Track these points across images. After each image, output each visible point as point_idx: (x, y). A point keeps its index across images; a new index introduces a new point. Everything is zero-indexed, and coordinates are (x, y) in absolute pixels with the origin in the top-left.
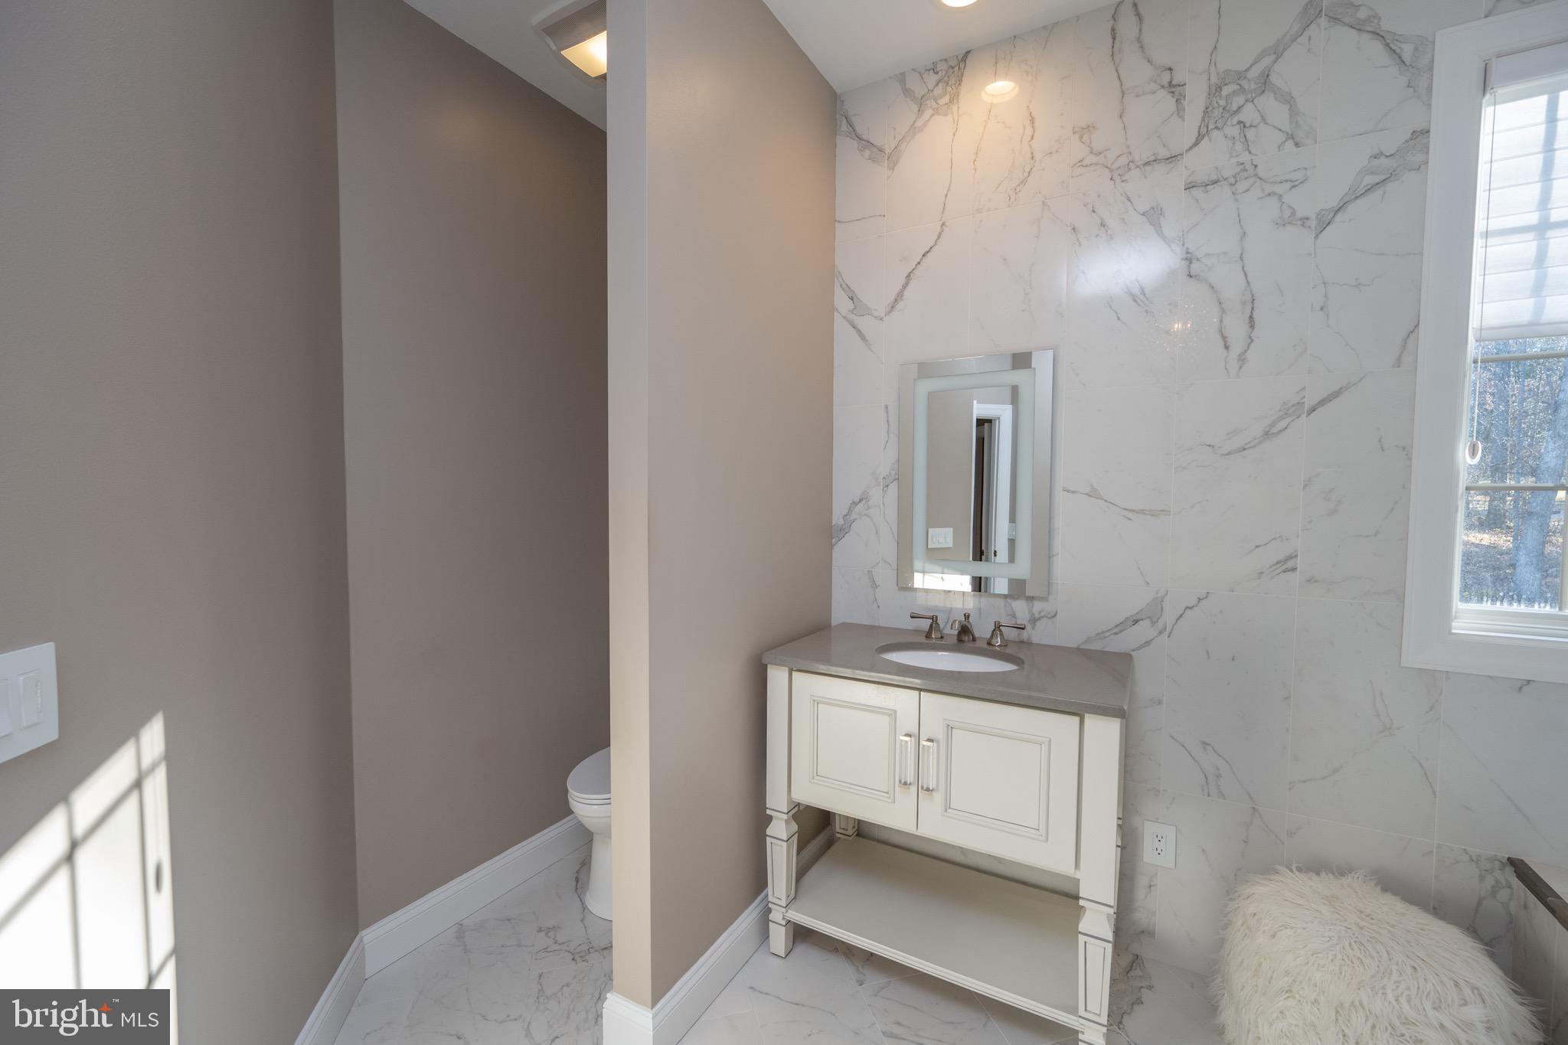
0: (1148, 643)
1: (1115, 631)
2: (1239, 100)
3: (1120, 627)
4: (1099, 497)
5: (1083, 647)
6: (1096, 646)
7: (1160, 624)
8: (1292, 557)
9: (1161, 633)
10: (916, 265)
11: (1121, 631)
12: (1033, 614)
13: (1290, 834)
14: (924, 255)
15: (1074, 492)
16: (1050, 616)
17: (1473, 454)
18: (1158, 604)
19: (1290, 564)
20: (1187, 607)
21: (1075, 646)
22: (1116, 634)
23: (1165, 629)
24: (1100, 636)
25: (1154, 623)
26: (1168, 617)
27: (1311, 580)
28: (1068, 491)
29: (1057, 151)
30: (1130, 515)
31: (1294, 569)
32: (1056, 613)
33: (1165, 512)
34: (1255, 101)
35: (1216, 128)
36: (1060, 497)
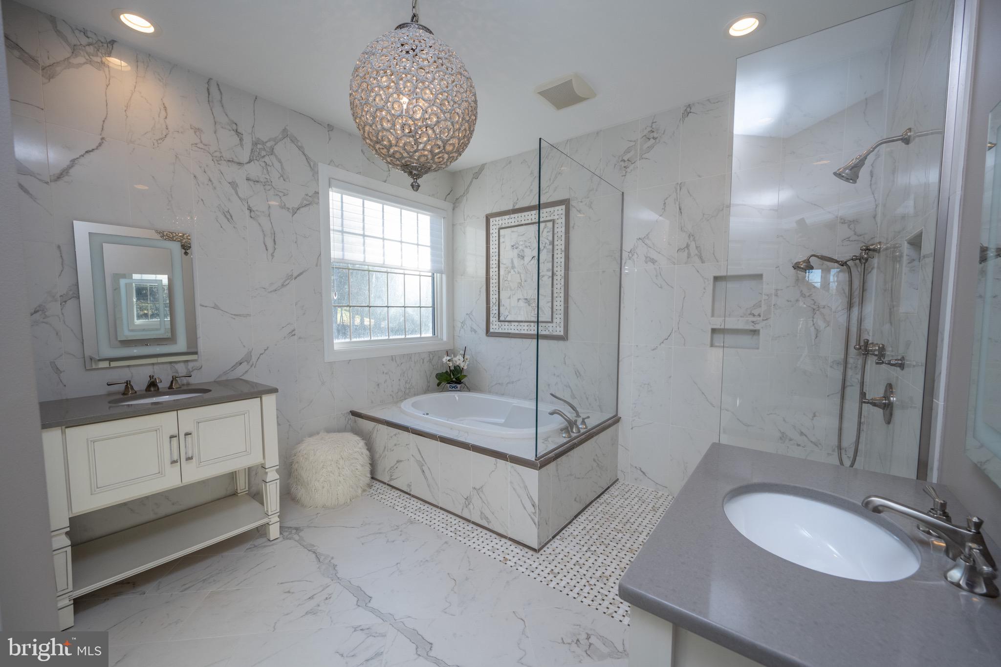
0: (246, 372)
1: (232, 369)
2: (263, 153)
3: (234, 367)
4: (219, 309)
5: (218, 380)
6: (224, 378)
7: (251, 363)
8: (294, 330)
9: (251, 366)
10: (80, 156)
11: (235, 369)
12: (189, 369)
13: (301, 429)
14: (87, 152)
15: (206, 307)
16: (198, 368)
17: (335, 296)
18: (249, 355)
19: (293, 333)
20: (261, 354)
21: (212, 380)
22: (233, 370)
23: (253, 364)
24: (225, 373)
25: (248, 363)
26: (254, 359)
27: (300, 338)
28: (203, 306)
29: (182, 132)
30: (234, 317)
31: (295, 335)
32: (202, 367)
33: (249, 315)
34: (270, 156)
35: (256, 159)
36: (199, 310)
